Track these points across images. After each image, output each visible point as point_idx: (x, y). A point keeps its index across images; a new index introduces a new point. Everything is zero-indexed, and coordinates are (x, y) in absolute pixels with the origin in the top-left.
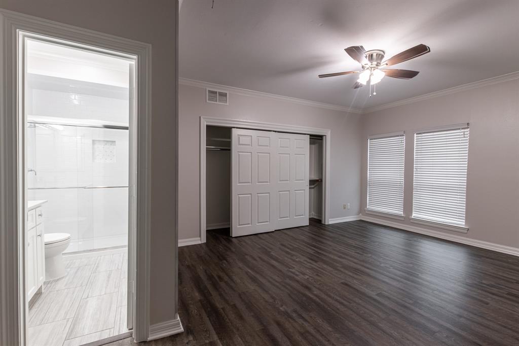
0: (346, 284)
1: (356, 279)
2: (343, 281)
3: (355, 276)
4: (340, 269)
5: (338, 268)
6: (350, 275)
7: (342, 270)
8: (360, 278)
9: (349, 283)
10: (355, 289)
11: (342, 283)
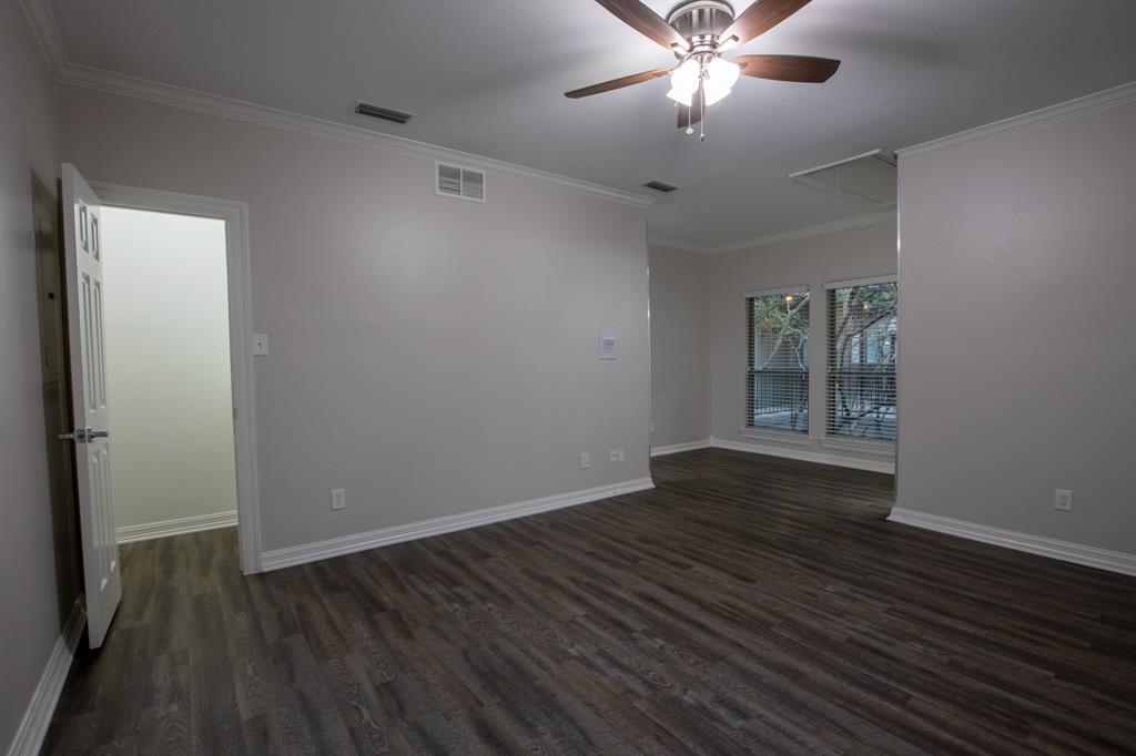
0: (745, 579)
1: (729, 593)
2: (753, 586)
3: (731, 600)
4: (772, 619)
5: (779, 621)
6: (745, 600)
7: (766, 616)
8: (723, 597)
9: (739, 581)
10: (729, 573)
11: (754, 581)
